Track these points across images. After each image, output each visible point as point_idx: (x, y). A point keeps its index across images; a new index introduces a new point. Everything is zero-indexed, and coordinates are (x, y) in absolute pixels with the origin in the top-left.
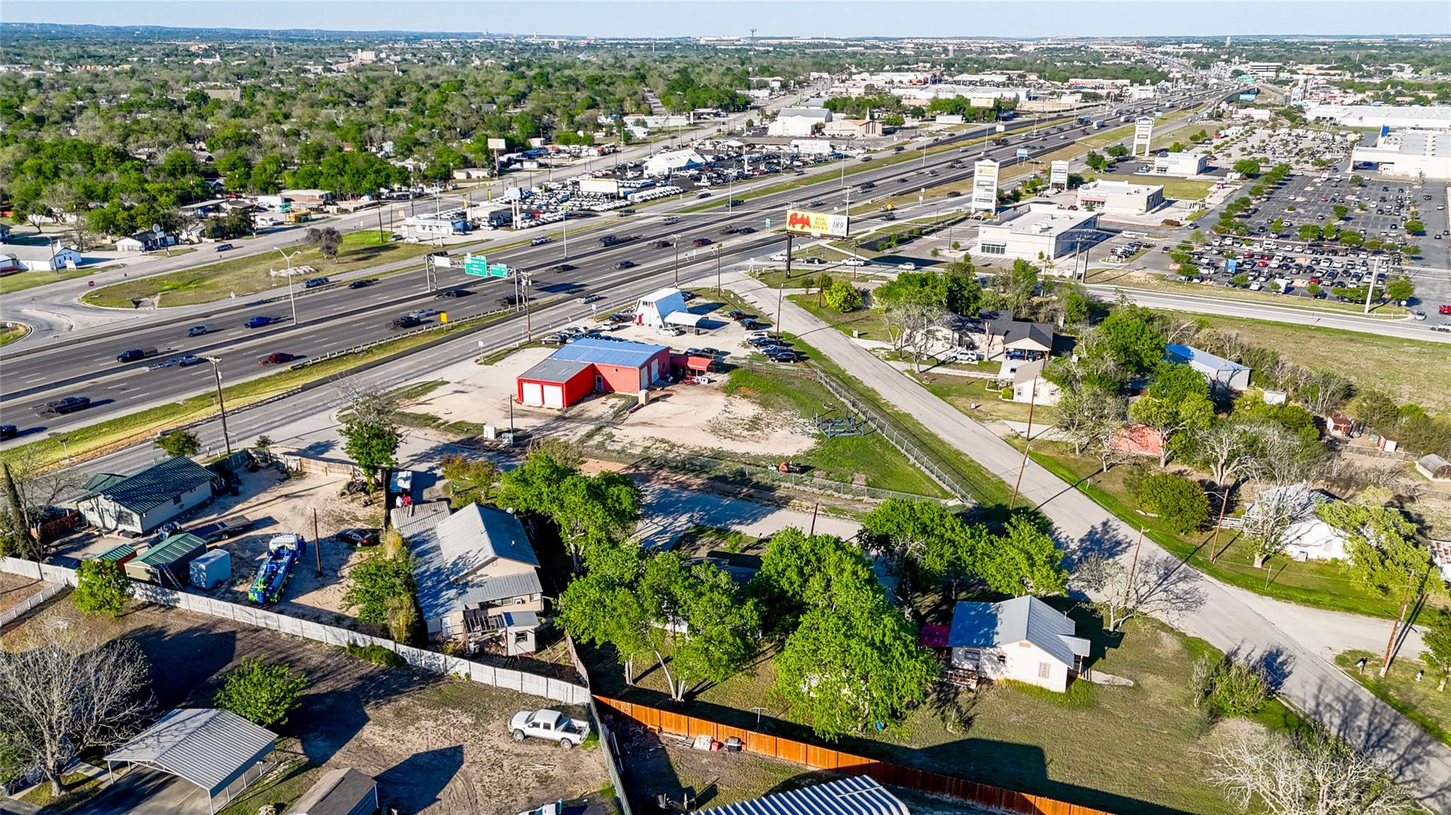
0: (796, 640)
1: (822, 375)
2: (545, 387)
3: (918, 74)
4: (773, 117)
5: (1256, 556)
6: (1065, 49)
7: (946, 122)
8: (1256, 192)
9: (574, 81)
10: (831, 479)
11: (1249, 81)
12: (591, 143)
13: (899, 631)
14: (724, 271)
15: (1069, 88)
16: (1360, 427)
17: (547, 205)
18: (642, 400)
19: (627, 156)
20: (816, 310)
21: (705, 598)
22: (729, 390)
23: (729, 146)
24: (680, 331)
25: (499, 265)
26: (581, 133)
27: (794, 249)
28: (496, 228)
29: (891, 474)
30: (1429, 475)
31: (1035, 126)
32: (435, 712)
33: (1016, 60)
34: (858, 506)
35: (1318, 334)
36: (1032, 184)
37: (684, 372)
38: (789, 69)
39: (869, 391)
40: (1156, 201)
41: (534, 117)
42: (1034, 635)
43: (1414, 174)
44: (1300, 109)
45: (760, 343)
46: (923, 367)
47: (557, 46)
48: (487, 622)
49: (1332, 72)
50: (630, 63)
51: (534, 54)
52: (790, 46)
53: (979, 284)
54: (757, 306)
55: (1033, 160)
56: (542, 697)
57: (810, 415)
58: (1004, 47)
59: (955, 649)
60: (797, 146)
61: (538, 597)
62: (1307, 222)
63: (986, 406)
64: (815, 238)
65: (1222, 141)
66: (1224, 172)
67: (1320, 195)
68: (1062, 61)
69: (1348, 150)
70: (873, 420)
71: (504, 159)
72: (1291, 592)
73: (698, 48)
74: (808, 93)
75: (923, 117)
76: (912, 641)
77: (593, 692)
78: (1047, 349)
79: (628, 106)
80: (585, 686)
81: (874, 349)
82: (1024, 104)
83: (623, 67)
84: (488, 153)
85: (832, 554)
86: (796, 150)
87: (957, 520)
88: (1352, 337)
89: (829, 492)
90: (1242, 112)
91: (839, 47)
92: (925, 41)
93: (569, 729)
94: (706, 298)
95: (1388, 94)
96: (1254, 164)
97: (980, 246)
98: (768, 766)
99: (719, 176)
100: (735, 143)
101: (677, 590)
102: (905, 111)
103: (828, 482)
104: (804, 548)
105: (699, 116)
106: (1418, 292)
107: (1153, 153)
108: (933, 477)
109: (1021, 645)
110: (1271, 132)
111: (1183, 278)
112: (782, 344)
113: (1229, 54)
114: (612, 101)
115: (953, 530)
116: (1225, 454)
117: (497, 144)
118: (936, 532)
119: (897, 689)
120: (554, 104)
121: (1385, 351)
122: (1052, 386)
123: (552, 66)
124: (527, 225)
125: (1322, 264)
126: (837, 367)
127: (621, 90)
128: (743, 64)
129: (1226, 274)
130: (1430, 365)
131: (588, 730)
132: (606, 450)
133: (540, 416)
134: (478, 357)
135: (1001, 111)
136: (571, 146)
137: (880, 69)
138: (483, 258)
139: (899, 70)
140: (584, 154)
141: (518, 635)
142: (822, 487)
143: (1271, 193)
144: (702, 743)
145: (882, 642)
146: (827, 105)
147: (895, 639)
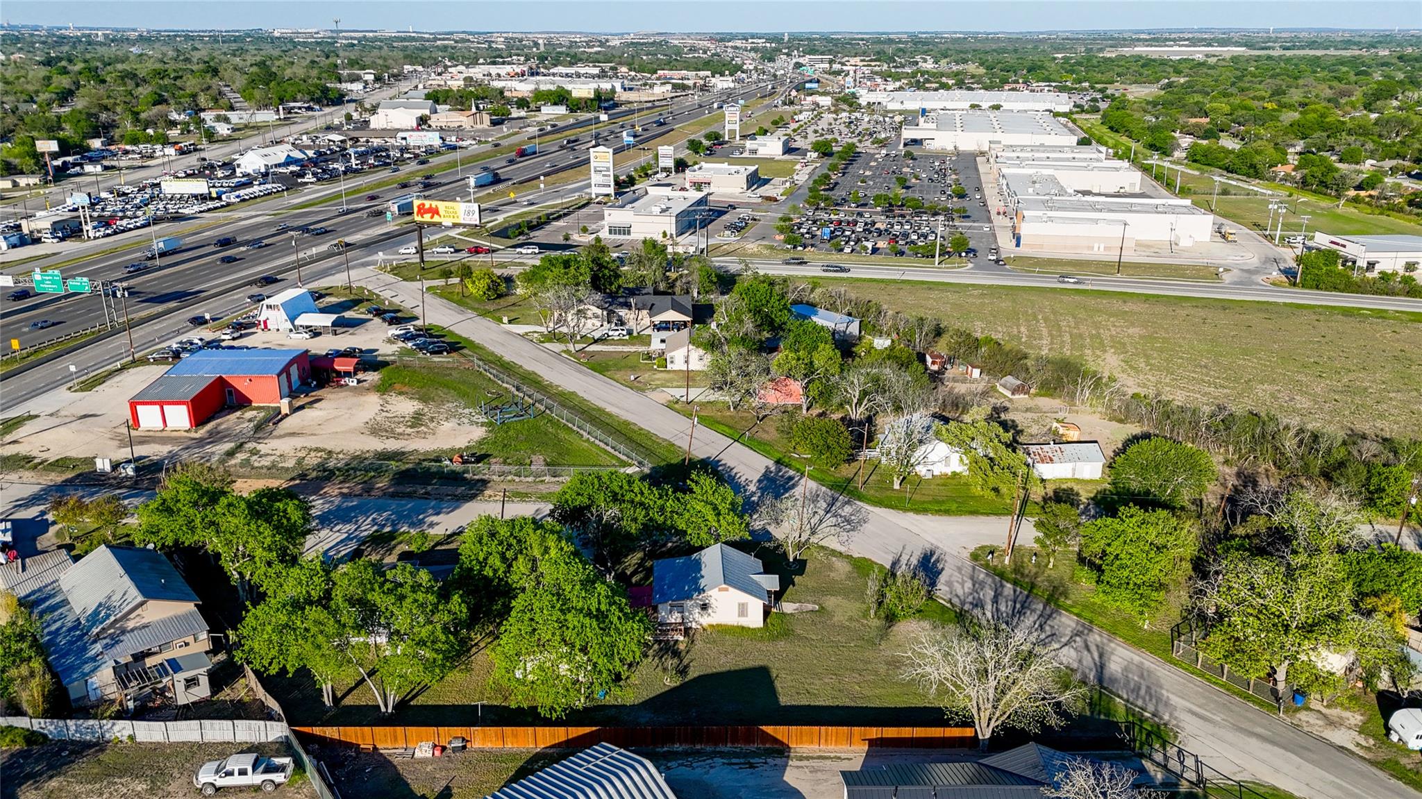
0: (513, 625)
1: (481, 363)
2: (165, 407)
3: (514, 66)
4: (374, 110)
5: (895, 479)
6: (648, 43)
7: (551, 112)
8: (833, 168)
9: (133, 75)
10: (510, 464)
11: (809, 72)
12: (166, 142)
13: (613, 597)
14: (354, 267)
15: (658, 79)
16: (951, 360)
17: (123, 210)
18: (285, 410)
19: (214, 153)
20: (461, 301)
21: (409, 600)
22: (383, 389)
23: (329, 140)
24: (315, 333)
25: (79, 279)
26: (150, 131)
27: (425, 241)
28: (62, 239)
29: (568, 452)
30: (1008, 394)
31: (636, 115)
32: (97, 786)
33: (605, 54)
34: (541, 487)
35: (903, 286)
36: (643, 169)
37: (328, 375)
38: (380, 62)
39: (530, 374)
40: (755, 180)
41: (89, 115)
42: (731, 579)
43: (950, 148)
44: (854, 95)
45: (407, 338)
46: (579, 347)
47: (101, 39)
48: (146, 673)
49: (873, 64)
50: (196, 56)
51: (74, 47)
52: (376, 39)
53: (618, 263)
54: (396, 300)
55: (641, 146)
56: (229, 743)
57: (473, 403)
58: (591, 41)
59: (660, 606)
60: (405, 139)
61: (204, 636)
62: (876, 192)
63: (646, 376)
64: (448, 228)
65: (798, 124)
66: (803, 153)
67: (883, 169)
68: (647, 55)
69: (898, 129)
70: (540, 402)
71: (58, 162)
72: (925, 506)
73: (273, 40)
74: (404, 86)
75: (528, 107)
76: (626, 604)
77: (290, 724)
78: (689, 319)
79: (202, 100)
80: (280, 720)
81: (527, 334)
82: (621, 96)
83: (187, 60)
84: (37, 156)
85: (532, 535)
86: (404, 142)
87: (645, 483)
88: (931, 286)
89: (509, 478)
90: (809, 99)
91: (428, 40)
92: (515, 35)
93: (270, 769)
94: (336, 297)
95: (918, 81)
96: (827, 144)
97: (607, 229)
98: (496, 757)
99: (324, 171)
100: (337, 137)
101: (376, 597)
102: (509, 101)
103: (507, 468)
104: (502, 533)
105: (289, 111)
106: (971, 245)
107: (744, 137)
108: (609, 448)
109: (720, 590)
110: (834, 116)
111: (789, 246)
112: (431, 336)
113: (788, 48)
114: (183, 96)
115: (642, 493)
116: (857, 394)
117: (48, 146)
118: (627, 498)
119: (618, 653)
120: (112, 101)
121: (956, 296)
122: (701, 352)
123: (101, 59)
124: (102, 233)
125: (896, 227)
126: (493, 354)
127: (191, 84)
128: (328, 57)
129: (823, 241)
130: (991, 304)
131: (292, 765)
132: (253, 468)
133: (163, 441)
134: (69, 385)
135: (603, 101)
136: (141, 146)
137: (475, 62)
138: (56, 272)
139: (494, 63)
140: (158, 154)
141: (187, 681)
142: (502, 474)
143: (846, 168)
144: (424, 751)
145: (598, 610)
146: (428, 97)
147: (610, 604)
